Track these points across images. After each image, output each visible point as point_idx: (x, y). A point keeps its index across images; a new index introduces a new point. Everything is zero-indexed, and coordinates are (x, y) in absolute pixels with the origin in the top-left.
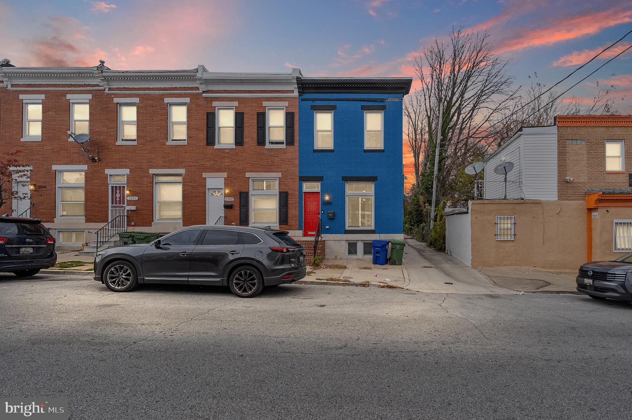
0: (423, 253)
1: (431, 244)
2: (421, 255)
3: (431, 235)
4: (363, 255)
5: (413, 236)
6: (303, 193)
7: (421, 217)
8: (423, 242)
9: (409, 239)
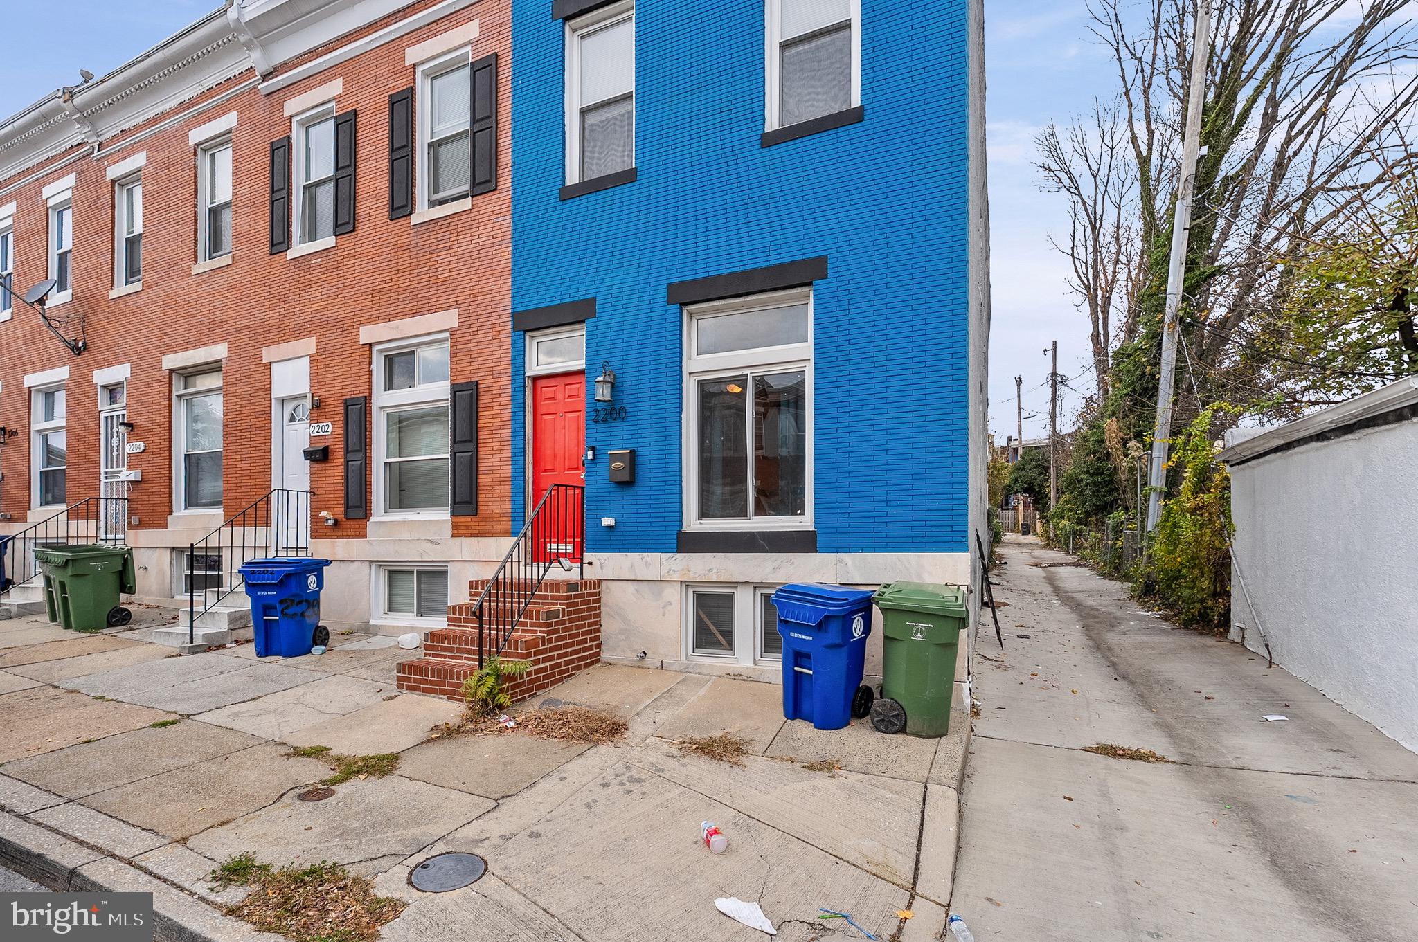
0: (1111, 638)
1: (1148, 592)
2: (1098, 646)
3: (1150, 557)
4: (758, 657)
5: (1083, 558)
6: (529, 384)
7: (1110, 492)
8: (1116, 579)
9: (1067, 564)
